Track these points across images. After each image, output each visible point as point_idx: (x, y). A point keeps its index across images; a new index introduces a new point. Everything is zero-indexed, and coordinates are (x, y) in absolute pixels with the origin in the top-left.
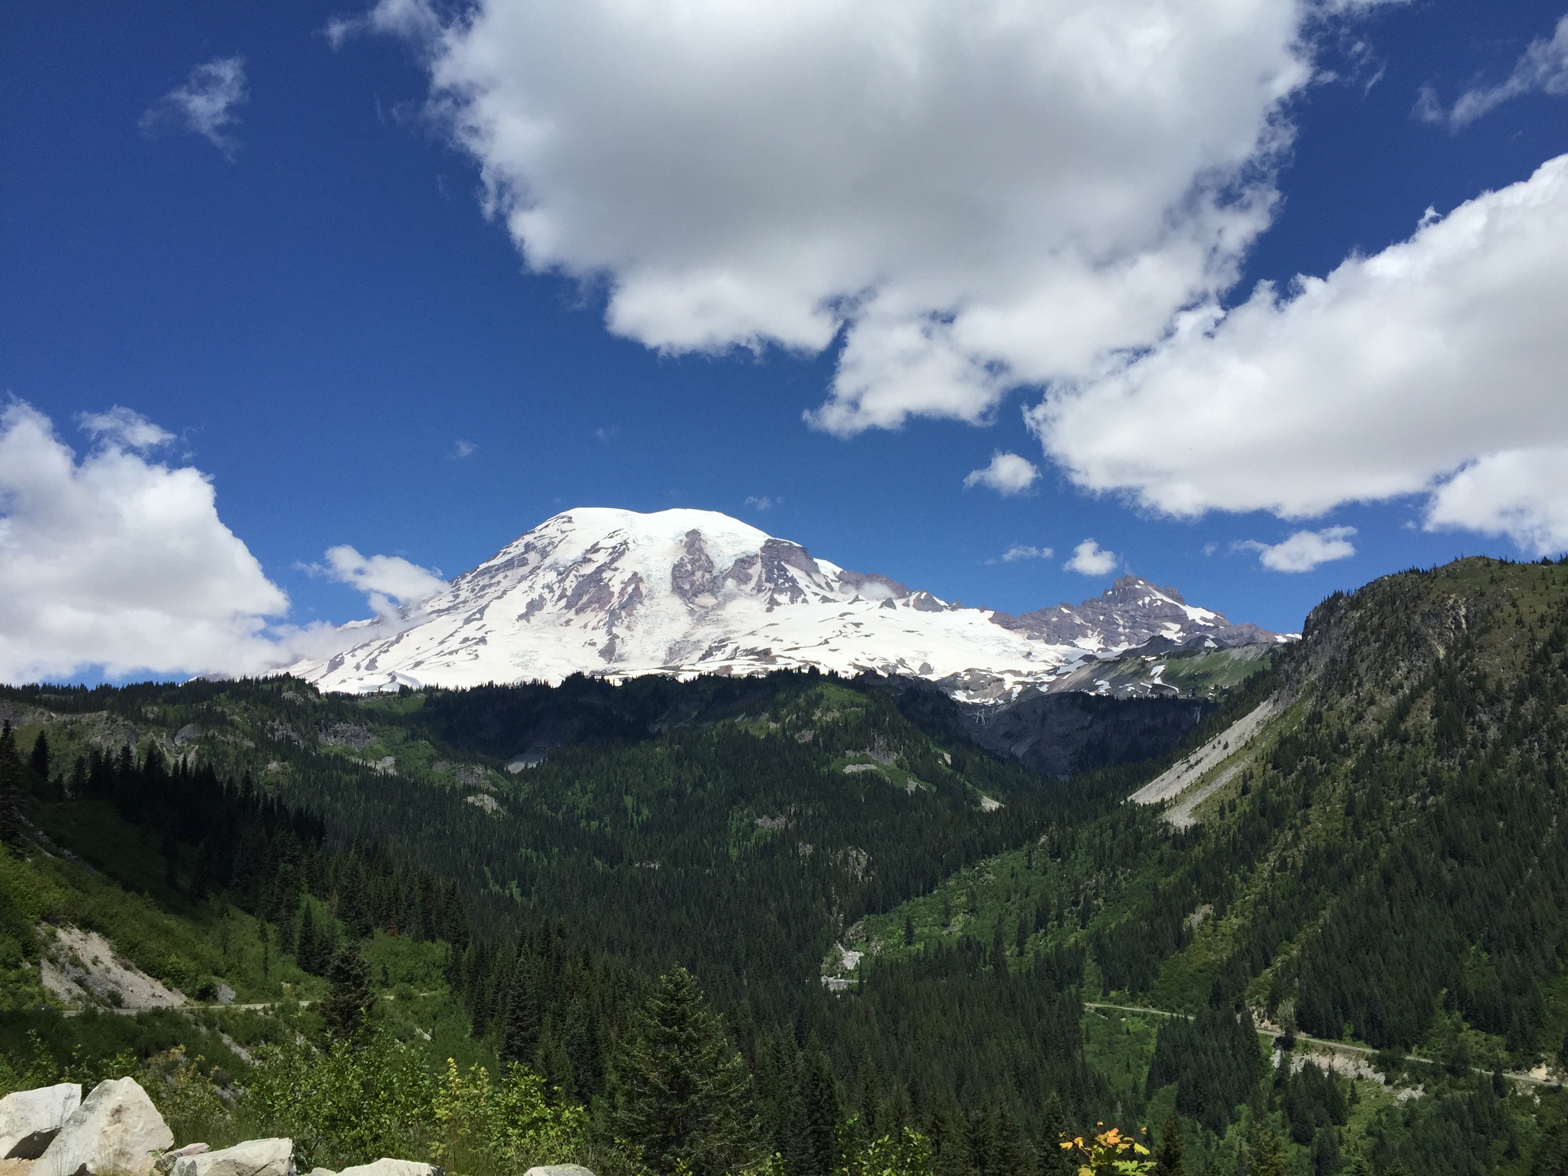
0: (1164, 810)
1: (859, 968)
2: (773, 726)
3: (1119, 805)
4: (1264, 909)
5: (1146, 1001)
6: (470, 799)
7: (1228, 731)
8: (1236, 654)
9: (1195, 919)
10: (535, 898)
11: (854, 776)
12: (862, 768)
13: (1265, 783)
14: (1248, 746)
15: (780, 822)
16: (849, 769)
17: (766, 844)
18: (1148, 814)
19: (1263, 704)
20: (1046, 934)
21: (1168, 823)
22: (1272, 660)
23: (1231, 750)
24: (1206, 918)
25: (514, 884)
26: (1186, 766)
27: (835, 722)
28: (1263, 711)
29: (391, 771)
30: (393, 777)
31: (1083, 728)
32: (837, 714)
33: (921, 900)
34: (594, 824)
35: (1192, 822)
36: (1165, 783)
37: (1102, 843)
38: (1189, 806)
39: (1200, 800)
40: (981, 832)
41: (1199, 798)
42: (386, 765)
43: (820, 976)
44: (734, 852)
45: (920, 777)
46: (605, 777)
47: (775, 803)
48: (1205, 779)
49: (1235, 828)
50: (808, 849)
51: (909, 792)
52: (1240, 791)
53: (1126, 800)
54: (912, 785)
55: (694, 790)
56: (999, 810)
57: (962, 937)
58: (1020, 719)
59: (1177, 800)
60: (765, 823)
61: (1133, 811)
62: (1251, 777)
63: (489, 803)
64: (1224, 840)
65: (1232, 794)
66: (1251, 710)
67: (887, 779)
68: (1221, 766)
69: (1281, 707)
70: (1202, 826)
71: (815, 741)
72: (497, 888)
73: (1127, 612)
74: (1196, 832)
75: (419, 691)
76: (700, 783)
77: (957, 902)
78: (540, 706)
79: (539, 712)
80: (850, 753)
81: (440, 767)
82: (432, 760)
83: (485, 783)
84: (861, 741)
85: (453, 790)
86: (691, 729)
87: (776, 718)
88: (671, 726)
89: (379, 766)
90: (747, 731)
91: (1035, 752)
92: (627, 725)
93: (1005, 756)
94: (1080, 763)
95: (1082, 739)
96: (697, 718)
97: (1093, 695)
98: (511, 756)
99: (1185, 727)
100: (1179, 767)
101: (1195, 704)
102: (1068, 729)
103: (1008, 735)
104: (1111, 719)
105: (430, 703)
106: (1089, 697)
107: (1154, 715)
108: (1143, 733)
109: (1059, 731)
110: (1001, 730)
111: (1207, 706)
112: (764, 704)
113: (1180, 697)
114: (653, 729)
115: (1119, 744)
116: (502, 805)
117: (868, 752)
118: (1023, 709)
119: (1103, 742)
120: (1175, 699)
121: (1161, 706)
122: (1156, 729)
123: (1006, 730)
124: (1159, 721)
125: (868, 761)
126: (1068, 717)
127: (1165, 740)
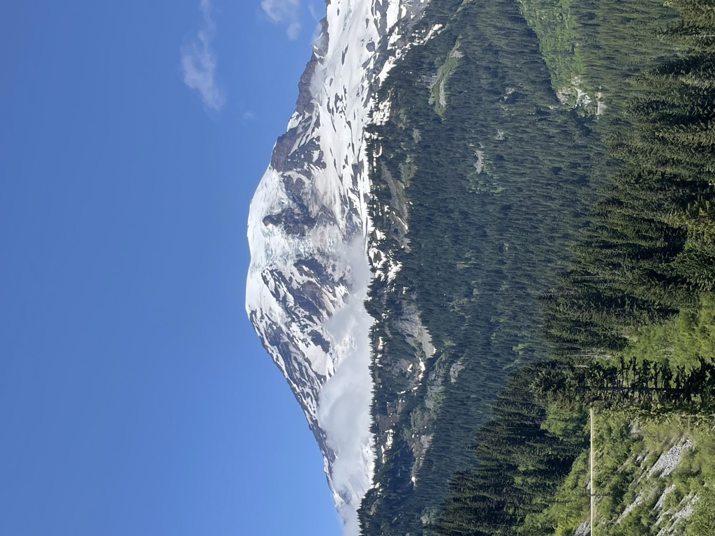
1: (590, 92)
2: (408, 160)
6: (453, 381)
10: (526, 333)
11: (448, 99)
12: (442, 92)
15: (479, 156)
16: (443, 102)
17: (495, 165)
25: (515, 349)
27: (408, 113)
29: (431, 437)
30: (435, 436)
32: (402, 111)
34: (475, 292)
42: (427, 440)
44: (500, 189)
47: (465, 157)
50: (501, 135)
51: (462, 56)
54: (457, 54)
60: (479, 166)
63: (457, 368)
67: (451, 74)
71: (420, 128)
72: (517, 360)
75: (374, 419)
76: (448, 214)
78: (388, 332)
79: (392, 333)
80: (431, 101)
81: (430, 404)
82: (424, 409)
83: (442, 372)
84: (421, 92)
85: (445, 392)
86: (409, 222)
87: (401, 157)
88: (406, 236)
89: (426, 446)
90: (412, 180)
92: (404, 268)
96: (401, 217)
98: (424, 352)
105: (383, 411)
112: (393, 166)
114: (408, 249)
116: (459, 357)
117: (430, 87)
125: (437, 87)
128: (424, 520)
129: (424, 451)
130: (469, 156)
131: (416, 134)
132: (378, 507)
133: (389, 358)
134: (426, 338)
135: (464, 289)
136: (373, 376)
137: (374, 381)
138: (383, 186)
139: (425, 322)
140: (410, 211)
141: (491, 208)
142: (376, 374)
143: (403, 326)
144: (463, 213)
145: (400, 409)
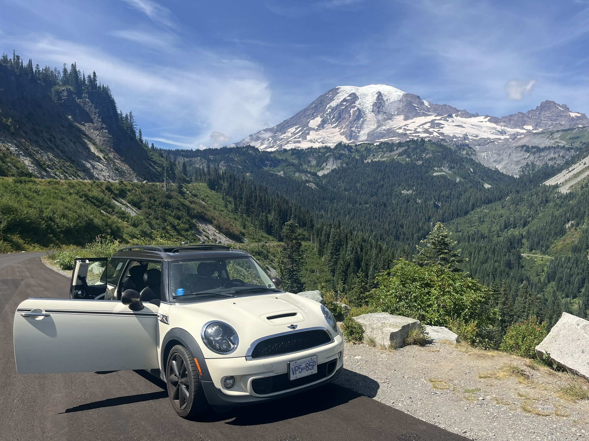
0: (558, 187)
2: (407, 159)
3: (539, 186)
6: (307, 184)
7: (586, 158)
9: (568, 225)
10: (330, 215)
11: (437, 177)
12: (440, 174)
15: (410, 192)
16: (435, 174)
17: (405, 199)
18: (551, 189)
20: (508, 230)
21: (559, 192)
23: (587, 165)
24: (572, 226)
25: (322, 211)
26: (568, 171)
27: (430, 158)
29: (283, 176)
31: (525, 159)
32: (431, 155)
33: (461, 218)
34: (347, 193)
35: (569, 191)
36: (558, 178)
37: (531, 199)
38: (568, 186)
40: (484, 196)
41: (573, 183)
42: (281, 174)
44: (394, 202)
45: (461, 177)
46: (350, 177)
47: (409, 185)
48: (576, 176)
50: (420, 201)
51: (457, 182)
53: (542, 184)
54: (458, 180)
55: (380, 181)
56: (491, 188)
57: (476, 230)
58: (500, 156)
59: (563, 184)
60: (405, 192)
61: (545, 188)
63: (313, 186)
64: (582, 198)
65: (586, 182)
67: (449, 177)
68: (582, 171)
70: (573, 193)
71: (423, 165)
73: (546, 114)
74: (570, 196)
75: (289, 150)
78: (328, 154)
79: (327, 156)
80: (436, 169)
81: (297, 174)
82: (295, 172)
83: (311, 179)
84: (440, 164)
85: (302, 181)
86: (379, 161)
87: (409, 157)
88: (372, 160)
89: (279, 174)
90: (398, 161)
91: (505, 168)
92: (357, 160)
93: (494, 169)
94: (523, 171)
95: (524, 163)
96: (381, 157)
97: (530, 146)
98: (319, 171)
99: (567, 157)
100: (565, 172)
101: (572, 148)
102: (519, 159)
103: (495, 161)
104: (537, 155)
105: (293, 154)
106: (528, 147)
107: (555, 153)
108: (549, 160)
109: (515, 159)
110: (492, 160)
111: (577, 149)
112: (405, 152)
113: (566, 146)
114: (366, 161)
115: (539, 164)
116: (318, 186)
117: (442, 168)
118: (501, 152)
119: (533, 163)
120: (564, 147)
121: (558, 150)
122: (555, 158)
123: (494, 160)
124: (556, 155)
125: (443, 171)
126: (519, 154)
127: (558, 162)
128: (248, 174)
129: (277, 173)
130: (410, 187)
131: (420, 162)
132: (252, 154)
133: (316, 155)
134: (326, 172)
135: (348, 187)
136: (308, 148)
137: (306, 149)
138: (395, 148)
139: (333, 171)
140: (384, 162)
141: (385, 198)
142: (309, 150)
143: (331, 160)
144: (383, 186)
145: (294, 161)
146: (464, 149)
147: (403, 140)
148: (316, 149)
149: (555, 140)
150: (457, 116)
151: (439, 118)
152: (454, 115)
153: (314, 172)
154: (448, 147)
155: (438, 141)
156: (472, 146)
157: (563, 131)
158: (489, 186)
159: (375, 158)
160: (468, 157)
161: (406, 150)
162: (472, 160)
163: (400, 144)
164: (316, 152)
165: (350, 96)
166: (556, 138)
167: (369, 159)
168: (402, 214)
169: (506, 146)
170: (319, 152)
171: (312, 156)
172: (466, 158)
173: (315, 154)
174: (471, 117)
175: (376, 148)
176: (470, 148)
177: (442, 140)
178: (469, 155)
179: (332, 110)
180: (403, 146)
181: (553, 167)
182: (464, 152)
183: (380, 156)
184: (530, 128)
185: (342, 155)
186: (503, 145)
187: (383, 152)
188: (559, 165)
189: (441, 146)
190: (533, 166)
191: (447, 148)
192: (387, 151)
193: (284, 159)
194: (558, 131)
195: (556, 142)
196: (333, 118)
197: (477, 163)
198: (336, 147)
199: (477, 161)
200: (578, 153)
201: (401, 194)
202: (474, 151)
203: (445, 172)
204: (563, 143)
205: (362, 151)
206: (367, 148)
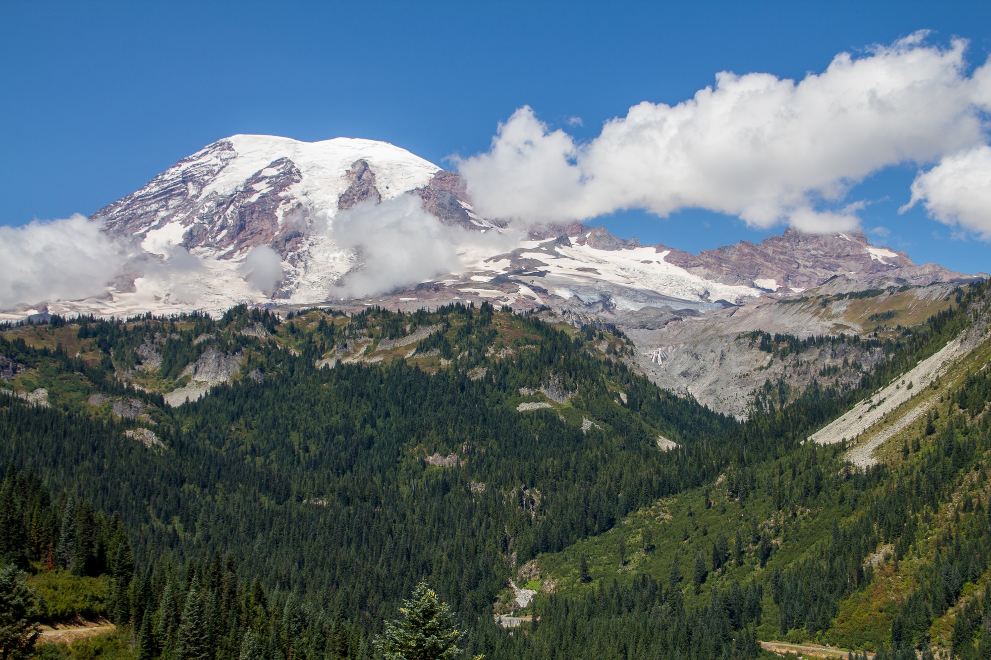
0: (845, 450)
1: (533, 607)
2: (444, 362)
3: (799, 445)
4: (948, 550)
5: (824, 639)
6: (129, 433)
7: (913, 371)
8: (920, 293)
9: (876, 559)
10: (199, 534)
11: (528, 415)
12: (535, 406)
13: (951, 423)
14: (934, 386)
15: (450, 461)
16: (523, 407)
17: (437, 482)
18: (829, 455)
19: (949, 344)
20: (723, 572)
21: (849, 464)
22: (958, 300)
23: (915, 391)
24: (887, 558)
25: (176, 519)
26: (868, 406)
27: (509, 359)
28: (951, 350)
29: (44, 403)
30: (45, 410)
31: (761, 368)
32: (511, 352)
33: (596, 539)
34: (259, 460)
35: (873, 462)
36: (846, 423)
37: (781, 483)
38: (871, 446)
39: (882, 441)
40: (658, 472)
41: (882, 438)
42: (39, 397)
43: (492, 614)
44: (405, 490)
45: (594, 416)
46: (270, 413)
47: (447, 440)
48: (888, 420)
49: (918, 468)
50: (479, 488)
51: (584, 432)
52: (924, 431)
53: (806, 440)
54: (587, 425)
55: (363, 427)
56: (676, 450)
57: (637, 576)
58: (697, 358)
59: (859, 440)
60: (435, 460)
61: (814, 451)
62: (937, 417)
63: (150, 438)
64: (907, 480)
65: (916, 434)
66: (937, 349)
67: (562, 417)
68: (905, 407)
69: (968, 348)
70: (886, 466)
71: (488, 378)
72: (158, 523)
73: (808, 250)
74: (878, 473)
75: (73, 321)
76: (370, 420)
77: (632, 541)
78: (202, 338)
79: (200, 345)
80: (524, 391)
81: (96, 401)
82: (88, 392)
83: (144, 417)
84: (536, 379)
85: (111, 423)
86: (359, 366)
87: (448, 354)
88: (339, 362)
89: (31, 398)
90: (417, 368)
91: (712, 392)
92: (293, 360)
93: (682, 396)
94: (758, 403)
95: (761, 379)
96: (365, 354)
97: (773, 334)
98: (172, 390)
99: (865, 368)
100: (860, 407)
101: (876, 344)
102: (745, 369)
103: (685, 374)
104: (790, 358)
105: (84, 333)
106: (768, 337)
107: (834, 356)
108: (822, 374)
109: (737, 370)
110: (679, 369)
111: (888, 346)
112: (436, 341)
113: (863, 338)
114: (320, 365)
115: (798, 385)
116: (164, 439)
117: (542, 390)
118: (700, 348)
119: (781, 383)
120: (856, 338)
121: (843, 346)
122: (835, 370)
123: (683, 369)
124: (839, 362)
125: (543, 399)
126: (747, 357)
127: (844, 380)
129: (23, 395)
130: (451, 445)
131: (479, 373)
133: (164, 341)
134: (194, 394)
135: (263, 445)
136: (137, 319)
137: (129, 320)
138: (408, 328)
139: (217, 391)
140: (373, 367)
141: (377, 479)
142: (139, 323)
143: (211, 356)
144: (371, 441)
145: (88, 357)
146: (601, 337)
147: (432, 305)
148: (163, 319)
149: (834, 321)
150: (581, 242)
151: (535, 244)
152: (573, 240)
153: (152, 395)
154: (559, 329)
155: (532, 312)
156: (622, 329)
157: (852, 295)
158: (672, 445)
159: (347, 355)
160: (614, 360)
161: (439, 336)
162: (623, 368)
163: (421, 318)
164: (163, 331)
165: (273, 165)
166: (836, 316)
167: (331, 356)
168: (427, 529)
169: (711, 332)
170: (174, 330)
171: (148, 341)
172: (608, 363)
173: (157, 335)
174: (619, 248)
175: (351, 327)
176: (619, 334)
177: (543, 308)
178: (616, 353)
179: (220, 205)
180: (430, 323)
181: (831, 392)
182: (603, 347)
183: (363, 350)
184: (771, 284)
185: (245, 341)
186: (705, 330)
187: (371, 336)
188: (846, 387)
189: (538, 325)
190: (782, 392)
191: (556, 334)
192: (383, 336)
193: (53, 348)
194: (840, 297)
195: (838, 326)
196: (222, 228)
197: (637, 379)
198: (229, 317)
199: (638, 373)
200: (892, 356)
201: (424, 464)
202: (629, 342)
203: (551, 402)
204: (854, 329)
205: (310, 335)
206: (323, 323)
